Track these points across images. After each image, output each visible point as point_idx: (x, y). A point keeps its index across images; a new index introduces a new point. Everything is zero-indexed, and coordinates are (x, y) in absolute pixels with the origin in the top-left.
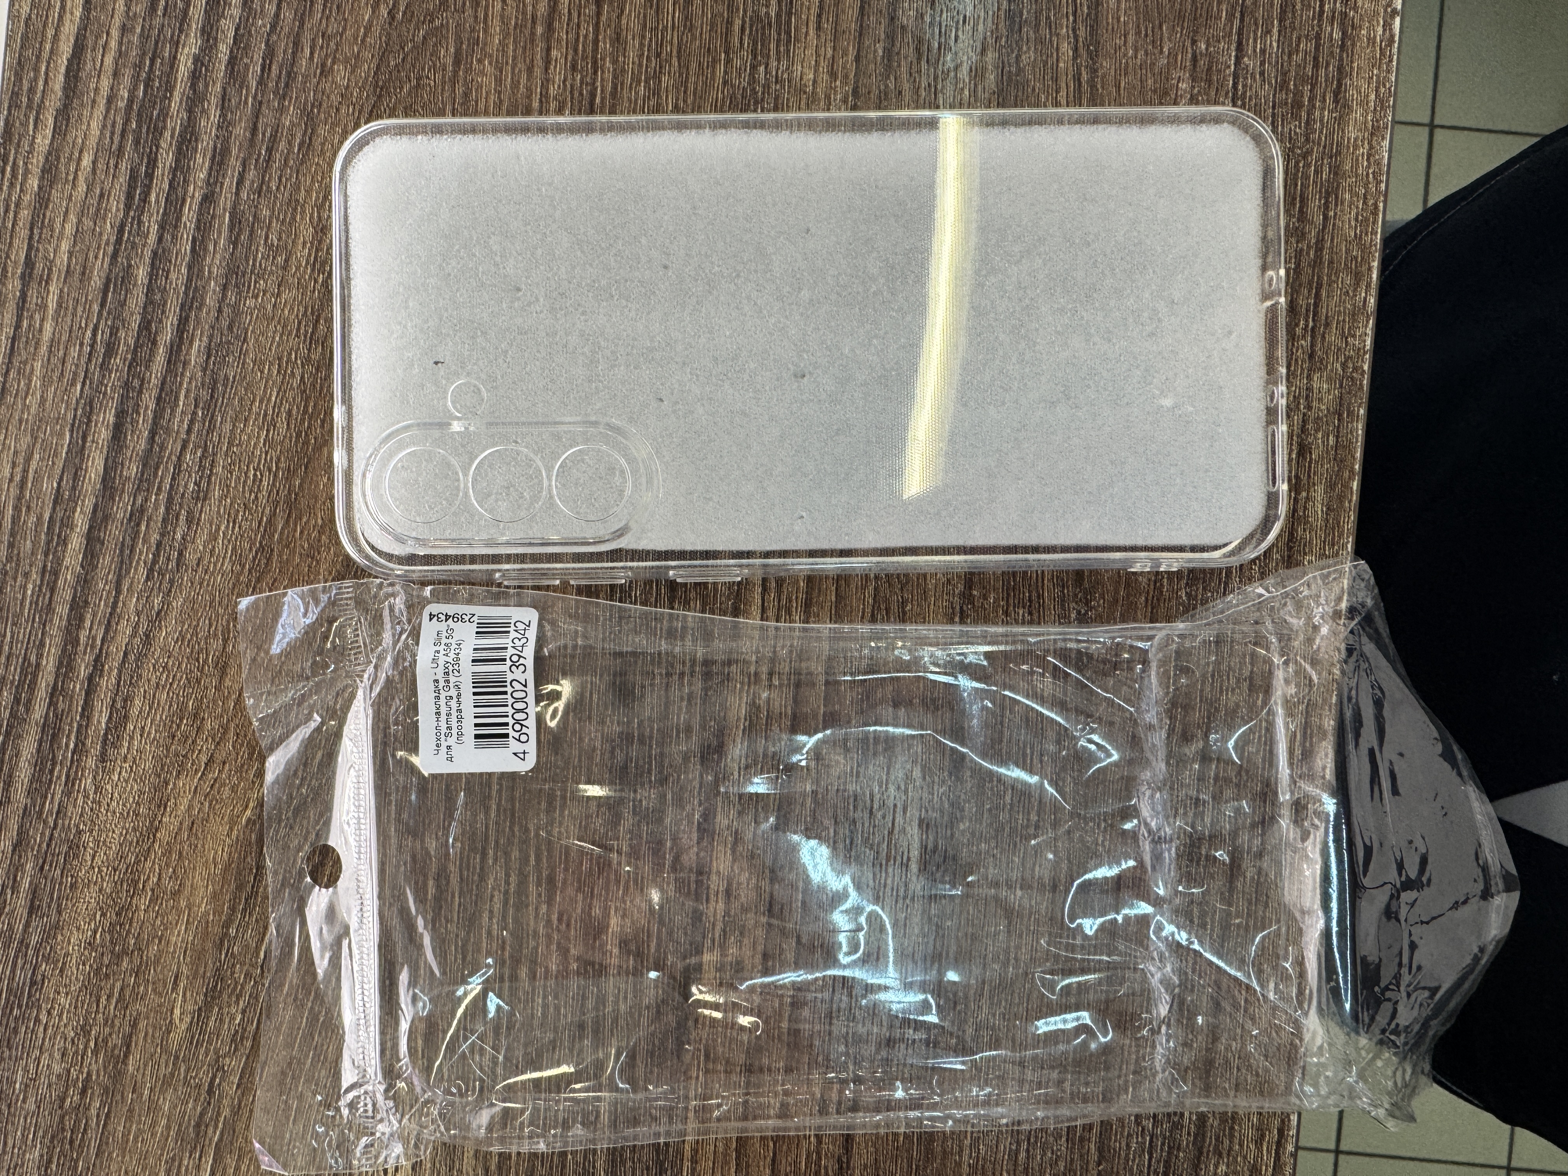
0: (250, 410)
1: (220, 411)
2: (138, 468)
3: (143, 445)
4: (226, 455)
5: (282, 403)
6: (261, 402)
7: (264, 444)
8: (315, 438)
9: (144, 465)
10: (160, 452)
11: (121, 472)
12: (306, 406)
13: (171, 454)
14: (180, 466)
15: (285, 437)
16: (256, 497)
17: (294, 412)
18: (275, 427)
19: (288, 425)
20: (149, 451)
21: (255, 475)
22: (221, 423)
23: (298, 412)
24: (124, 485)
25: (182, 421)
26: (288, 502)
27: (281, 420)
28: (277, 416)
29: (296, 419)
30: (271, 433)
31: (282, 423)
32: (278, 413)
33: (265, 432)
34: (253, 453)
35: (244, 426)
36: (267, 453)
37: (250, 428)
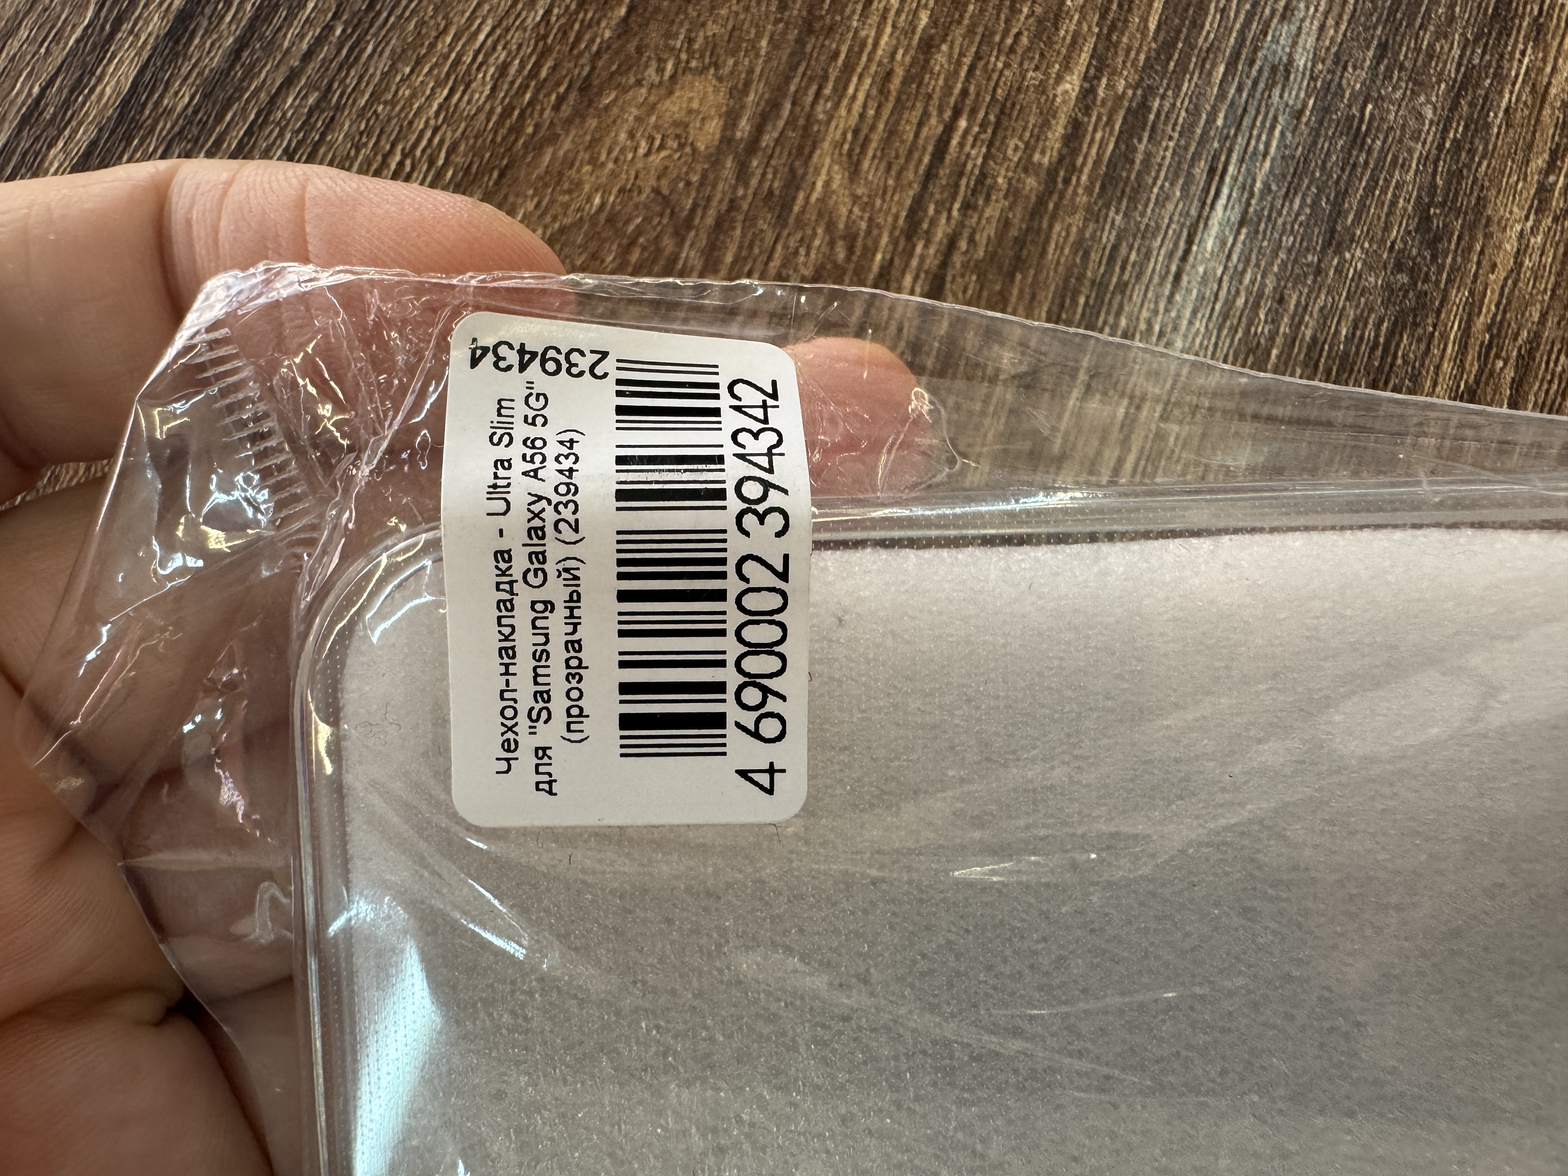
0: (432, 46)
1: (376, 35)
2: (192, 98)
3: (216, 59)
4: (361, 114)
5: (494, 48)
6: (457, 38)
7: (437, 114)
8: (537, 126)
9: (206, 96)
10: (242, 80)
11: (162, 97)
12: (538, 65)
13: (258, 90)
14: (269, 113)
15: (479, 110)
17: (513, 70)
18: (468, 86)
19: (494, 89)
20: (225, 72)
22: (371, 56)
23: (519, 71)
24: (156, 122)
25: (301, 36)
27: (484, 77)
28: (478, 69)
29: (512, 83)
30: (457, 96)
31: (484, 84)
32: (481, 65)
33: (446, 92)
34: (411, 123)
35: (412, 71)
36: (436, 130)
37: (421, 79)
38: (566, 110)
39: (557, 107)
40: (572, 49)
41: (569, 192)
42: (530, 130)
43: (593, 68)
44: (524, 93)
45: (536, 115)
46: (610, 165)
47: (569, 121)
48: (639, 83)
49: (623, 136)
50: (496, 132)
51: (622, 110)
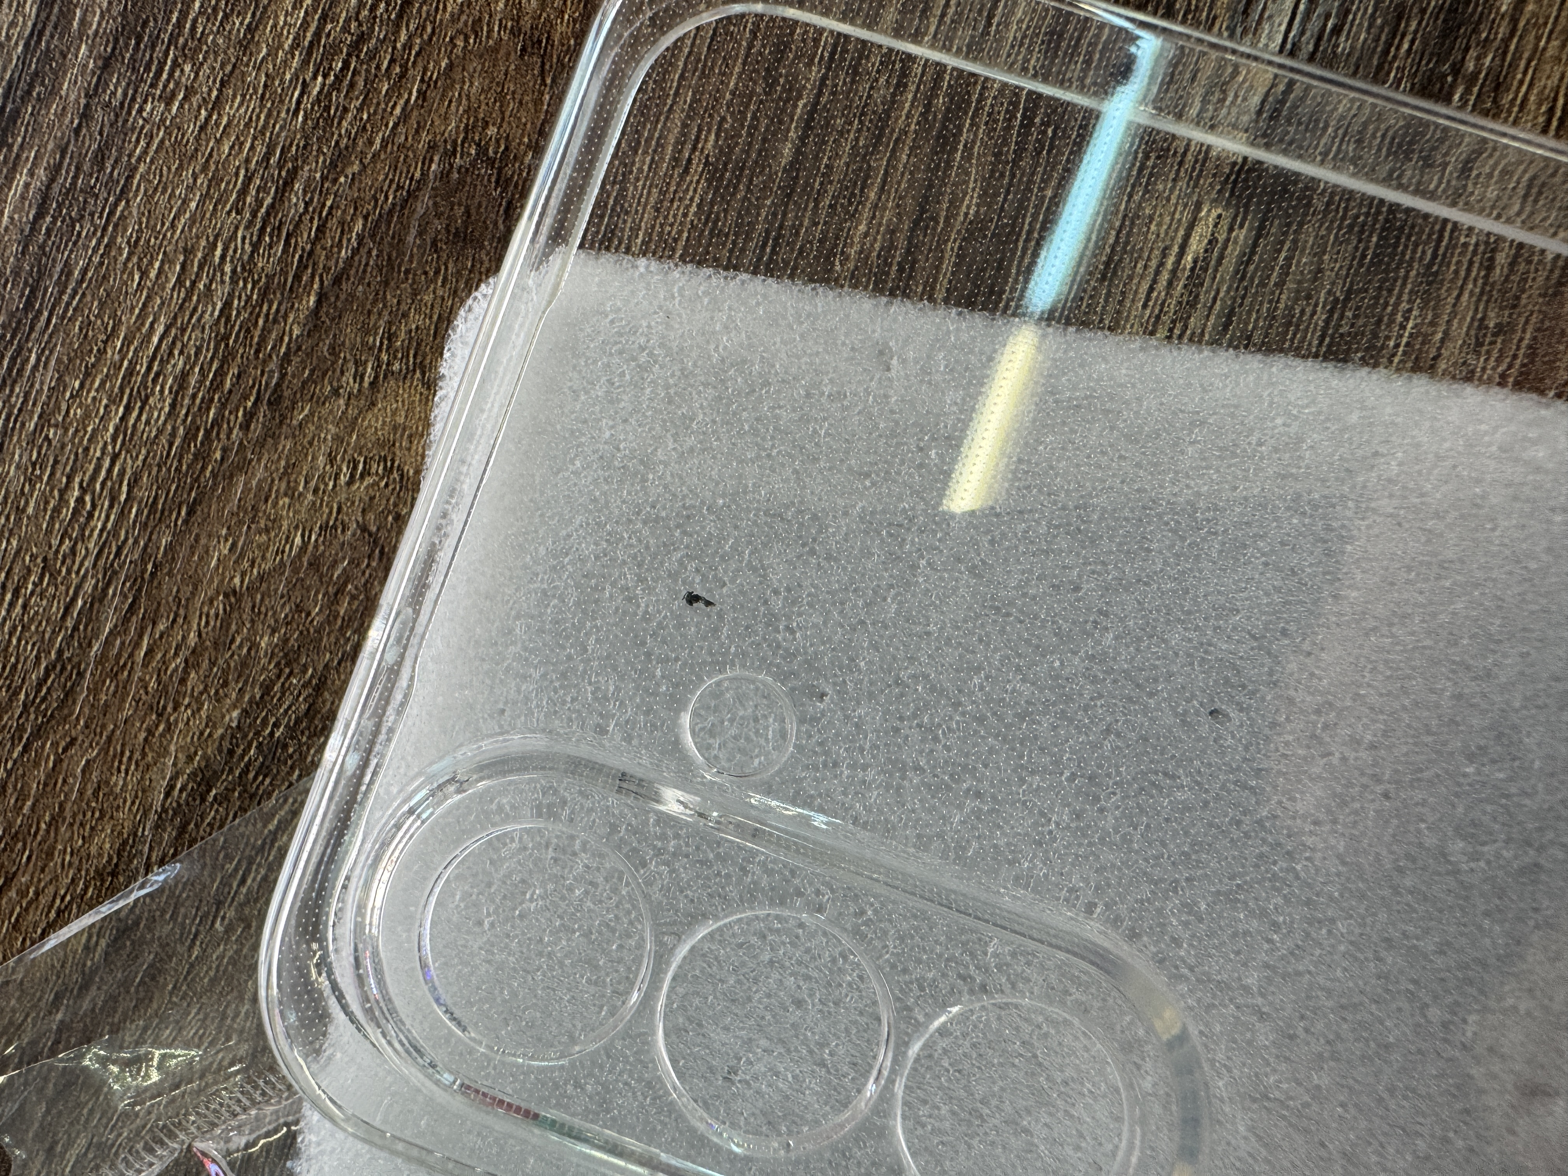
0: (102, 352)
1: (38, 341)
4: (31, 442)
5: (171, 354)
6: (128, 341)
7: (114, 439)
8: (225, 450)
12: (221, 373)
15: (160, 432)
16: (73, 551)
17: (193, 380)
18: (145, 402)
19: (173, 406)
21: (80, 501)
22: (36, 367)
23: (201, 382)
26: (136, 580)
27: (162, 391)
28: (155, 381)
29: (194, 396)
30: (135, 414)
31: (162, 399)
32: (157, 375)
33: (121, 410)
34: (87, 450)
35: (82, 385)
36: (115, 458)
37: (93, 394)
38: (257, 429)
39: (245, 427)
40: (257, 352)
41: (267, 530)
42: (218, 455)
43: (283, 376)
44: (208, 409)
45: (223, 436)
46: (310, 497)
47: (261, 443)
48: (336, 392)
49: (321, 460)
50: (180, 461)
51: (319, 428)
